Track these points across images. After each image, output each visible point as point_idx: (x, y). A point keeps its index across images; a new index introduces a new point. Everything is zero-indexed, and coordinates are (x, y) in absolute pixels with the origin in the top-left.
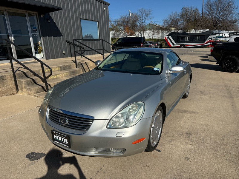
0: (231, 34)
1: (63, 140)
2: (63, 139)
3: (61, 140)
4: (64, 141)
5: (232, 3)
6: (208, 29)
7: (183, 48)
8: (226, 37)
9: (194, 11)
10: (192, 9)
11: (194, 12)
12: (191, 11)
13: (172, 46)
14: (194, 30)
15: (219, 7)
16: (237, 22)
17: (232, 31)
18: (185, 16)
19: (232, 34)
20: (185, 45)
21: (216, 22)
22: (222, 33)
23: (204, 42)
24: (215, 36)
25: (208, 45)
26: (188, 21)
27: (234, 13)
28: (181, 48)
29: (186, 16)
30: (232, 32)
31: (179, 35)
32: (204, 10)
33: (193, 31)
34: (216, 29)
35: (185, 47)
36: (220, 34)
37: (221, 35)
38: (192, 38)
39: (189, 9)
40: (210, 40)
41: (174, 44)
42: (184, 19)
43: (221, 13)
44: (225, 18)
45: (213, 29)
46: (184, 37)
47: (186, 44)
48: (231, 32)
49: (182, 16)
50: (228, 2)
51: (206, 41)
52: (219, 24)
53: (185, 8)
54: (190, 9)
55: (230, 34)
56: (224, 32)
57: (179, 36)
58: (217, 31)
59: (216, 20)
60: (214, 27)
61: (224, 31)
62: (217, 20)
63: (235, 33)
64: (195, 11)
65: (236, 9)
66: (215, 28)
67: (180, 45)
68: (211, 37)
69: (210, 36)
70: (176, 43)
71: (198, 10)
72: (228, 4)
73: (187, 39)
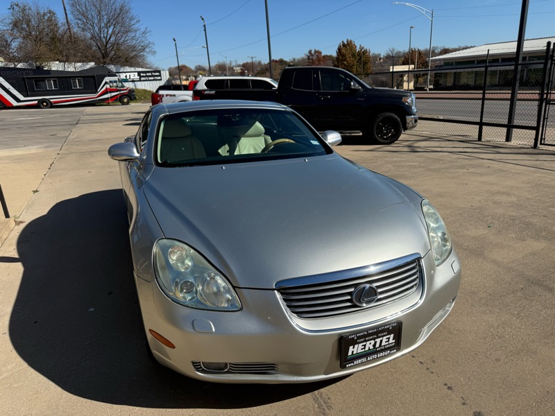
0: (142, 74)
1: (381, 341)
2: (378, 340)
3: (372, 347)
4: (383, 344)
5: (127, 8)
6: (90, 61)
7: (46, 107)
8: (133, 81)
9: (44, 14)
10: (37, 9)
11: (46, 18)
12: (38, 14)
13: (15, 103)
14: (57, 62)
15: (103, 13)
16: (147, 50)
17: (142, 67)
18: (25, 26)
19: (145, 75)
20: (52, 100)
21: (106, 46)
22: (125, 72)
23: (96, 92)
24: (115, 78)
25: (107, 99)
26: (38, 40)
27: (136, 31)
28: (42, 108)
29: (28, 25)
30: (144, 70)
31: (26, 74)
32: (70, 16)
33: (56, 66)
34: (109, 64)
35: (52, 105)
36: (121, 74)
37: (123, 76)
38: (65, 83)
39: (30, 9)
40: (108, 86)
41: (18, 100)
42: (24, 33)
43: (112, 27)
44: (123, 39)
45: (104, 63)
46: (43, 80)
47: (53, 98)
48: (141, 70)
49: (15, 24)
50: (118, 5)
51: (101, 90)
52: (113, 52)
53: (17, 5)
54: (34, 9)
55: (139, 73)
56: (128, 69)
57: (27, 78)
58: (113, 66)
59: (105, 43)
60: (104, 57)
61: (127, 67)
62: (107, 43)
63: (148, 72)
64: (49, 15)
65: (138, 21)
66: (107, 60)
67: (36, 102)
68: (108, 81)
69: (107, 79)
70: (25, 97)
71: (54, 14)
72: (121, 10)
73: (51, 85)
